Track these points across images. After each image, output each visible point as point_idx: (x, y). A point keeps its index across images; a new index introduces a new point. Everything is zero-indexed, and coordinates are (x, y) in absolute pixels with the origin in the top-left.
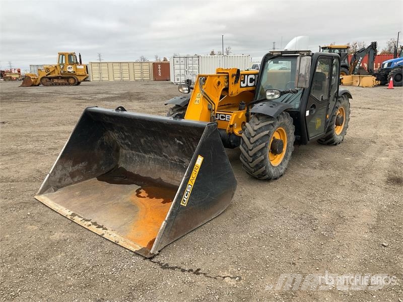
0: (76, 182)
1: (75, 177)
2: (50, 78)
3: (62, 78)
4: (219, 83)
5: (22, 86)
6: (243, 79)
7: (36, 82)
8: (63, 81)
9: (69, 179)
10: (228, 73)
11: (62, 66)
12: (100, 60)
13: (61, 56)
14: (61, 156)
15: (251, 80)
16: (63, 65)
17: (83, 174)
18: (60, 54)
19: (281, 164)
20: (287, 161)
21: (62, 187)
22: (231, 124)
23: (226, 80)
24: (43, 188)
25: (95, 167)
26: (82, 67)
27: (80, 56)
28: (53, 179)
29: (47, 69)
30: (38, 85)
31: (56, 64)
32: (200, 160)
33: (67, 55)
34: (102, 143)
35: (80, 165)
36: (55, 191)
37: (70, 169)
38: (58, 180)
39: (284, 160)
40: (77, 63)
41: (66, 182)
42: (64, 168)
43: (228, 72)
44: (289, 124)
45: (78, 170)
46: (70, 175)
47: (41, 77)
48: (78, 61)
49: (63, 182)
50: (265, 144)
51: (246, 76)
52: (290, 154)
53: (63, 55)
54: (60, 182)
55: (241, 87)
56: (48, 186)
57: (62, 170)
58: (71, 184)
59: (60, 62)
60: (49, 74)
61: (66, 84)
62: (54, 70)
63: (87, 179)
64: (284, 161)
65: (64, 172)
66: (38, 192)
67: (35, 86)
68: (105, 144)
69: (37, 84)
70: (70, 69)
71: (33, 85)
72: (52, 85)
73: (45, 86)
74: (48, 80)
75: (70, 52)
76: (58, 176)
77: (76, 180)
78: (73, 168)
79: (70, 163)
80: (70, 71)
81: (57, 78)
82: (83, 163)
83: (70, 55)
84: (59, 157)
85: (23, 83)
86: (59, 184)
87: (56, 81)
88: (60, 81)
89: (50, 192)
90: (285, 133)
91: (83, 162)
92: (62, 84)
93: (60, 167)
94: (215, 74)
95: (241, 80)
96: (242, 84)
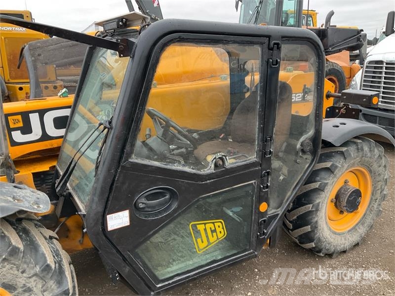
95: (12, 126)
96: (17, 136)
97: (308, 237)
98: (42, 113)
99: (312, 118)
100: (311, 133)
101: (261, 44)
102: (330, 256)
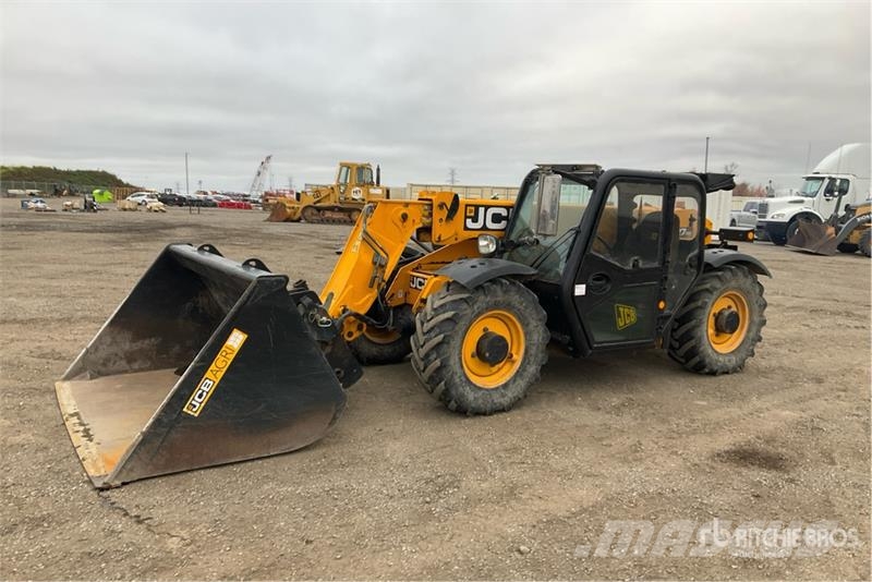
0: (136, 371)
1: (135, 360)
2: (319, 209)
3: (341, 210)
4: (405, 217)
5: (269, 220)
6: (472, 214)
7: (295, 214)
8: (340, 216)
9: (124, 363)
10: (430, 200)
11: (342, 188)
12: (453, 181)
13: (345, 169)
14: (112, 321)
15: (497, 218)
16: (345, 184)
17: (150, 358)
18: (342, 165)
19: (505, 386)
20: (522, 383)
21: (108, 375)
22: (424, 297)
23: (426, 213)
24: (72, 370)
25: (177, 349)
26: (379, 191)
27: (378, 170)
28: (92, 357)
29: (317, 192)
30: (298, 221)
31: (334, 183)
32: (237, 339)
33: (355, 168)
34: (196, 309)
35: (147, 342)
36: (91, 379)
37: (127, 346)
38: (101, 361)
39: (514, 379)
40: (372, 184)
41: (116, 367)
42: (114, 342)
43: (433, 198)
44: (526, 308)
45: (141, 350)
46: (126, 357)
47: (302, 207)
48: (375, 181)
49: (111, 367)
50: (442, 336)
51: (482, 210)
52: (532, 369)
53: (349, 168)
54: (104, 365)
55: (466, 228)
56: (81, 368)
57: (111, 345)
58: (126, 372)
59: (342, 181)
60: (319, 202)
61: (345, 222)
62: (329, 195)
63: (156, 368)
64: (515, 381)
65: (114, 349)
66: (63, 376)
67: (293, 221)
68: (201, 311)
69: (296, 218)
70: (357, 194)
71: (288, 220)
72: (322, 222)
73: (309, 222)
74: (315, 212)
75: (360, 162)
76: (103, 353)
77: (136, 366)
78: (134, 345)
79: (128, 335)
80: (356, 197)
81: (331, 209)
82: (153, 340)
83: (361, 169)
84: (107, 323)
85: (272, 215)
86: (103, 369)
87: (328, 214)
88: (337, 216)
89: (83, 378)
90: (519, 325)
91: (154, 336)
92: (339, 222)
93: (108, 340)
94: (416, 201)
95: (468, 214)
96: (470, 223)
97: (693, 352)
98: (487, 207)
99: (697, 240)
100: (696, 252)
101: (664, 184)
102: (713, 373)
